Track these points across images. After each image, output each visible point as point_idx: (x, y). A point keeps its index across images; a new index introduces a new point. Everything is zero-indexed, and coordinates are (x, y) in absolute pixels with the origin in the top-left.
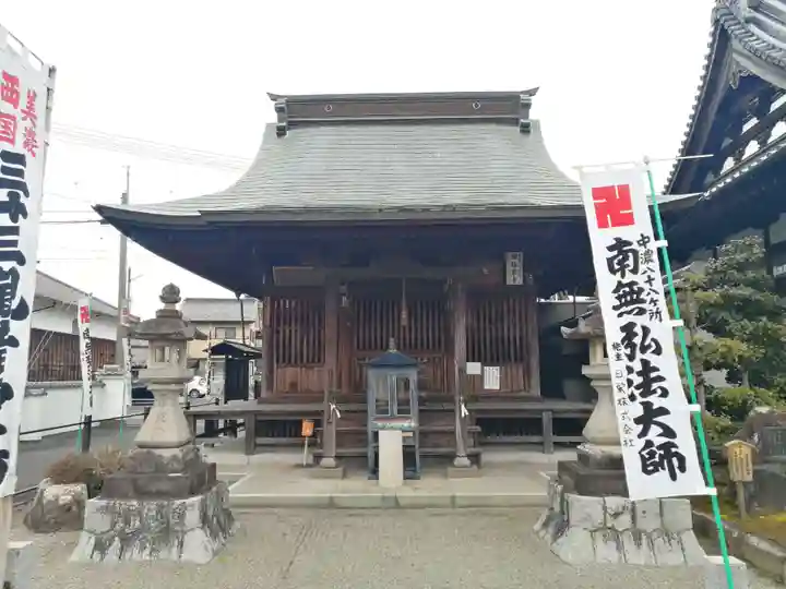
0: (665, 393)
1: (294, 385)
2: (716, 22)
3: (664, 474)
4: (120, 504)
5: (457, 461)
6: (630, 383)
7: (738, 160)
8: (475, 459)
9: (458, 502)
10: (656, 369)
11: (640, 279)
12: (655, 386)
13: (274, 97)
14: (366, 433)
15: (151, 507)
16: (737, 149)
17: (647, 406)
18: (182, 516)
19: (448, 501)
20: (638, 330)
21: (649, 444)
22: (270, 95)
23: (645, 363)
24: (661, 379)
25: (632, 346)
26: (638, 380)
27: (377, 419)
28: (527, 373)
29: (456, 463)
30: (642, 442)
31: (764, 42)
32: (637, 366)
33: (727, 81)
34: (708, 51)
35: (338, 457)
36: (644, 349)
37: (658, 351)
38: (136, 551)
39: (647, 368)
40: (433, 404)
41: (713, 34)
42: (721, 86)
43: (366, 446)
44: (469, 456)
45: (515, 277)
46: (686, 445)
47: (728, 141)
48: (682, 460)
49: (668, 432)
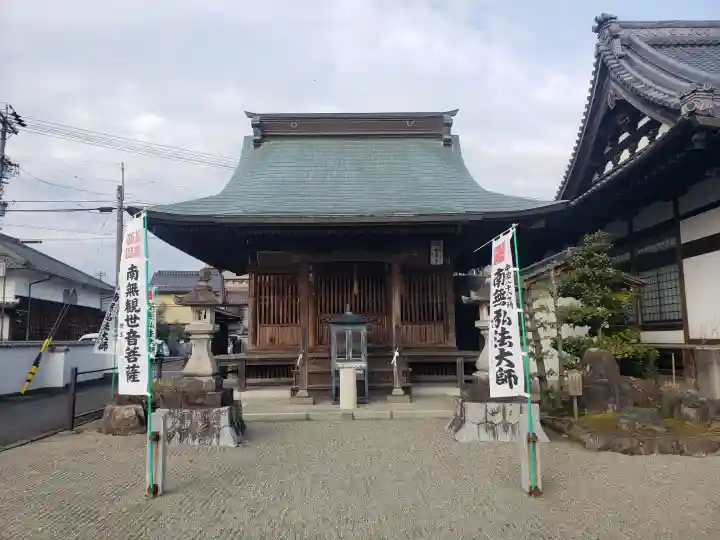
0: (511, 345)
1: (272, 340)
2: (598, 55)
3: (507, 385)
4: (177, 412)
5: (395, 392)
6: (495, 339)
7: (615, 164)
8: (407, 390)
9: (395, 417)
10: (507, 332)
11: (504, 287)
12: (506, 341)
13: (250, 115)
14: (330, 373)
15: (197, 414)
16: (614, 156)
17: (502, 351)
18: (218, 418)
19: (389, 416)
20: (502, 313)
21: (501, 369)
22: (247, 113)
23: (503, 329)
24: (510, 337)
25: (499, 321)
26: (499, 337)
27: (338, 361)
28: (446, 331)
29: (393, 393)
30: (497, 369)
31: (632, 75)
32: (499, 331)
33: (606, 103)
34: (592, 78)
35: (308, 390)
36: (504, 321)
37: (510, 323)
38: (190, 441)
39: (504, 331)
40: (377, 352)
41: (596, 65)
42: (603, 106)
43: (330, 382)
44: (403, 388)
45: (437, 259)
46: (519, 371)
47: (608, 149)
48: (516, 378)
49: (511, 364)
